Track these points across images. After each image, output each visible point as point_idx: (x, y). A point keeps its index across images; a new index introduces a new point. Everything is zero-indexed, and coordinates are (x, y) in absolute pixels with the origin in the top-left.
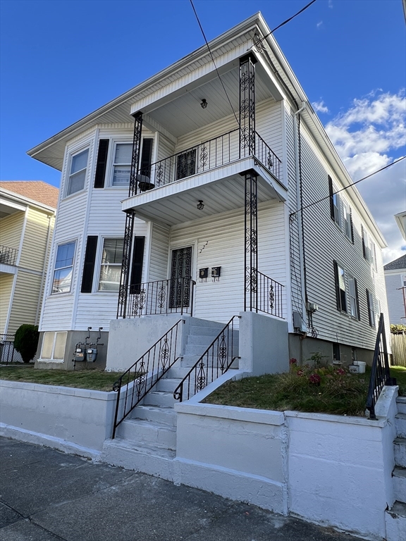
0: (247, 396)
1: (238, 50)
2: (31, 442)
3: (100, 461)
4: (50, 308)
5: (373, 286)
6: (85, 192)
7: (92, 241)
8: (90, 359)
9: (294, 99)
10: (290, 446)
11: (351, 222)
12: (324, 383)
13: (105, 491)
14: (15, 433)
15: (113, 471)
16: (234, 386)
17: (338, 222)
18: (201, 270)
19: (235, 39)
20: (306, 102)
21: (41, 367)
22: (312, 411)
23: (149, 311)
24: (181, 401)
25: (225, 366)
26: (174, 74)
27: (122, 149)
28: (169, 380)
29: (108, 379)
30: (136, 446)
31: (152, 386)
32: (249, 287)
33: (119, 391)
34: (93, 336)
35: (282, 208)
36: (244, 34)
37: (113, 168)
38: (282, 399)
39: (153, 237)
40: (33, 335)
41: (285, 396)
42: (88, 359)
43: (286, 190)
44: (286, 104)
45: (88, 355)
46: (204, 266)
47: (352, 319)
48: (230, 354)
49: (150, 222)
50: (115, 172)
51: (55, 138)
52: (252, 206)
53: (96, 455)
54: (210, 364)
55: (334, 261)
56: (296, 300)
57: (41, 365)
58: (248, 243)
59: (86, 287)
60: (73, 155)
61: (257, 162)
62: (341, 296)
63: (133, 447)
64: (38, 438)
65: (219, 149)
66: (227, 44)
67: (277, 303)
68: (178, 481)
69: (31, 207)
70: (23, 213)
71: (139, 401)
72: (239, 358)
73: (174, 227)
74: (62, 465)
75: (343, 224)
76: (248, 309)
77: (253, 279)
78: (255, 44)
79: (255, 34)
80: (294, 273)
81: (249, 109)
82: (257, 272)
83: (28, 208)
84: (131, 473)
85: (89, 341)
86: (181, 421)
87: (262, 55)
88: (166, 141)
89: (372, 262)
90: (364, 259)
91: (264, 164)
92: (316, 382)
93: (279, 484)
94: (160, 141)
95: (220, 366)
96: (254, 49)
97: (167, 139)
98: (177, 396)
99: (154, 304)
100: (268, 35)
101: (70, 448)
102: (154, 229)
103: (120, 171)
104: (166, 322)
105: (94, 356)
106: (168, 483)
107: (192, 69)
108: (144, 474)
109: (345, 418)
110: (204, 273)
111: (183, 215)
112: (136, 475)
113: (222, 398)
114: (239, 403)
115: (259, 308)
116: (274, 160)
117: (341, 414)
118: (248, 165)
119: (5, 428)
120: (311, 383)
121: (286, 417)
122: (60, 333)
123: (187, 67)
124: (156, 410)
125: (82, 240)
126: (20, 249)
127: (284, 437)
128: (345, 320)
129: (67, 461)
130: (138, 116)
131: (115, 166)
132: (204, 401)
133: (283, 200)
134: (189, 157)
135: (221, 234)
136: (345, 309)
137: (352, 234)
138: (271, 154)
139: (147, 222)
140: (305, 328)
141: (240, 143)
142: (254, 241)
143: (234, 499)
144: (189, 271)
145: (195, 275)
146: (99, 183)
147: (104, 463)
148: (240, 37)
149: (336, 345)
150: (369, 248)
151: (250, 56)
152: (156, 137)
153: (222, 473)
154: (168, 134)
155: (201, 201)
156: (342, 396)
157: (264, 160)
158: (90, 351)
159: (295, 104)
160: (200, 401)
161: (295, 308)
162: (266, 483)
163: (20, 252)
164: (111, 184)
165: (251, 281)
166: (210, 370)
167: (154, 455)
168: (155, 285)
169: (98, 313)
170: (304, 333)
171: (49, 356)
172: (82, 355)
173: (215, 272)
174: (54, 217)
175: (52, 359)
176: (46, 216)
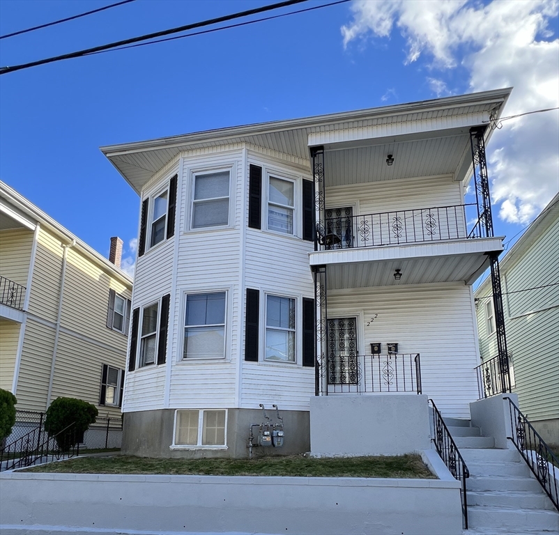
1: (470, 117)
6: (232, 229)
8: (279, 443)
18: (373, 345)
19: (475, 106)
35: (467, 291)
36: (486, 104)
37: (268, 207)
42: (276, 444)
46: (376, 341)
50: (270, 212)
57: (178, 453)
59: (251, 353)
66: (464, 107)
69: (43, 227)
70: (32, 232)
79: (494, 109)
83: (38, 227)
122: (212, 412)
126: (29, 286)
144: (354, 345)
145: (364, 350)
148: (481, 105)
155: (398, 271)
163: (29, 290)
164: (267, 227)
172: (269, 439)
173: (393, 348)
174: (70, 248)
175: (199, 444)
176: (60, 243)
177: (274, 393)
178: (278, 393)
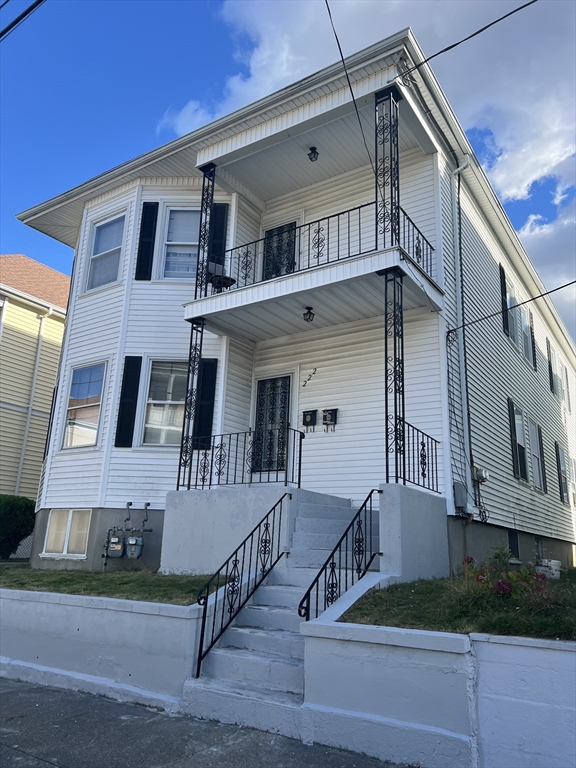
0: (405, 612)
1: (373, 79)
2: (55, 685)
3: (179, 713)
4: (59, 470)
5: (566, 437)
6: (119, 285)
7: (132, 365)
8: (133, 553)
9: (452, 150)
10: (480, 683)
11: (533, 337)
12: (515, 592)
13: (204, 753)
14: (27, 671)
15: (204, 727)
16: (380, 598)
17: (513, 338)
18: (305, 414)
19: (370, 65)
20: (470, 155)
21: (45, 566)
22: (508, 634)
23: (231, 478)
24: (308, 619)
25: (363, 567)
26: (270, 110)
27: (180, 219)
28: (273, 588)
29: (170, 585)
30: (235, 688)
31: (248, 597)
32: (393, 447)
33: (205, 603)
34: (134, 516)
35: (435, 321)
36: (384, 59)
37: (164, 248)
38: (459, 617)
39: (230, 361)
40: (18, 513)
41: (463, 612)
42: (129, 554)
43: (442, 294)
44: (441, 160)
45: (128, 548)
46: (310, 407)
47: (535, 491)
48: (368, 548)
49: (225, 338)
50: (168, 254)
51: (68, 196)
52: (396, 324)
53: (171, 704)
54: (343, 565)
55: (509, 399)
56: (458, 465)
57: (46, 563)
58: (391, 378)
59: (124, 438)
60: (97, 225)
61: (404, 256)
62: (518, 454)
63: (233, 690)
64: (69, 680)
65: (344, 231)
66: (357, 71)
67: (430, 469)
68: (308, 738)
69: (12, 301)
71: (231, 619)
72: (381, 554)
73: (261, 344)
74: (123, 718)
75: (520, 340)
76: (392, 481)
77: (398, 431)
78: (401, 75)
79: (401, 59)
80: (454, 422)
81: (390, 173)
82: (404, 422)
83: (6, 302)
84: (233, 728)
85: (130, 524)
86: (311, 649)
87: (410, 90)
88: (248, 206)
89: (563, 397)
90: (551, 394)
91: (411, 255)
92: (504, 592)
93: (465, 738)
94: (239, 207)
95: (355, 567)
96: (399, 80)
97: (250, 203)
98: (303, 611)
99: (240, 467)
100: (421, 64)
101: (126, 693)
102: (232, 347)
103: (175, 254)
104: (262, 497)
105: (138, 549)
106: (293, 742)
107: (299, 104)
108: (253, 729)
109: (558, 643)
110: (310, 418)
111: (278, 328)
112: (242, 731)
113: (367, 615)
114: (397, 622)
115: (407, 478)
116: (424, 246)
117: (551, 637)
118: (391, 260)
119: (9, 665)
120: (498, 593)
121: (473, 642)
122: (79, 512)
123: (292, 101)
124: (260, 634)
125: (116, 362)
127: (471, 670)
128: (524, 493)
129: (127, 713)
130: (208, 169)
131: (168, 245)
132: (342, 619)
133: (436, 310)
134: (285, 235)
135: (337, 358)
136: (524, 476)
137: (534, 355)
138: (420, 237)
139: (220, 336)
140: (471, 508)
141: (377, 224)
142: (399, 376)
143: (397, 762)
144: (286, 414)
145: (296, 421)
146: (143, 272)
147: (186, 715)
148: (377, 62)
149: (513, 533)
150: (559, 376)
151: (392, 91)
152: (233, 202)
153: (379, 724)
154: (251, 197)
155: (309, 309)
156: (547, 613)
157: (411, 251)
158: (132, 541)
159: (454, 159)
160: (336, 618)
161: (457, 478)
162: (446, 737)
164: (162, 275)
165: (396, 436)
166: (343, 572)
167: (268, 700)
168: (241, 438)
169: (143, 480)
170: (470, 515)
171: (60, 549)
172: (119, 547)
173: (329, 417)
174: (49, 317)
175: (65, 553)
176: (36, 315)
177: (149, 487)
178: (155, 487)
